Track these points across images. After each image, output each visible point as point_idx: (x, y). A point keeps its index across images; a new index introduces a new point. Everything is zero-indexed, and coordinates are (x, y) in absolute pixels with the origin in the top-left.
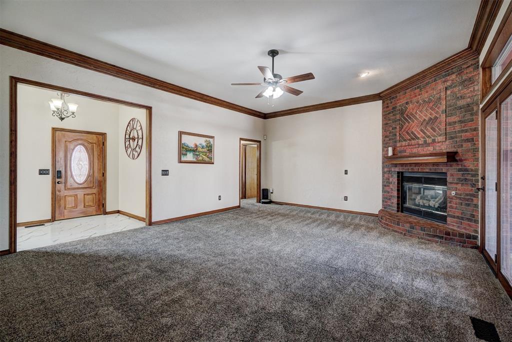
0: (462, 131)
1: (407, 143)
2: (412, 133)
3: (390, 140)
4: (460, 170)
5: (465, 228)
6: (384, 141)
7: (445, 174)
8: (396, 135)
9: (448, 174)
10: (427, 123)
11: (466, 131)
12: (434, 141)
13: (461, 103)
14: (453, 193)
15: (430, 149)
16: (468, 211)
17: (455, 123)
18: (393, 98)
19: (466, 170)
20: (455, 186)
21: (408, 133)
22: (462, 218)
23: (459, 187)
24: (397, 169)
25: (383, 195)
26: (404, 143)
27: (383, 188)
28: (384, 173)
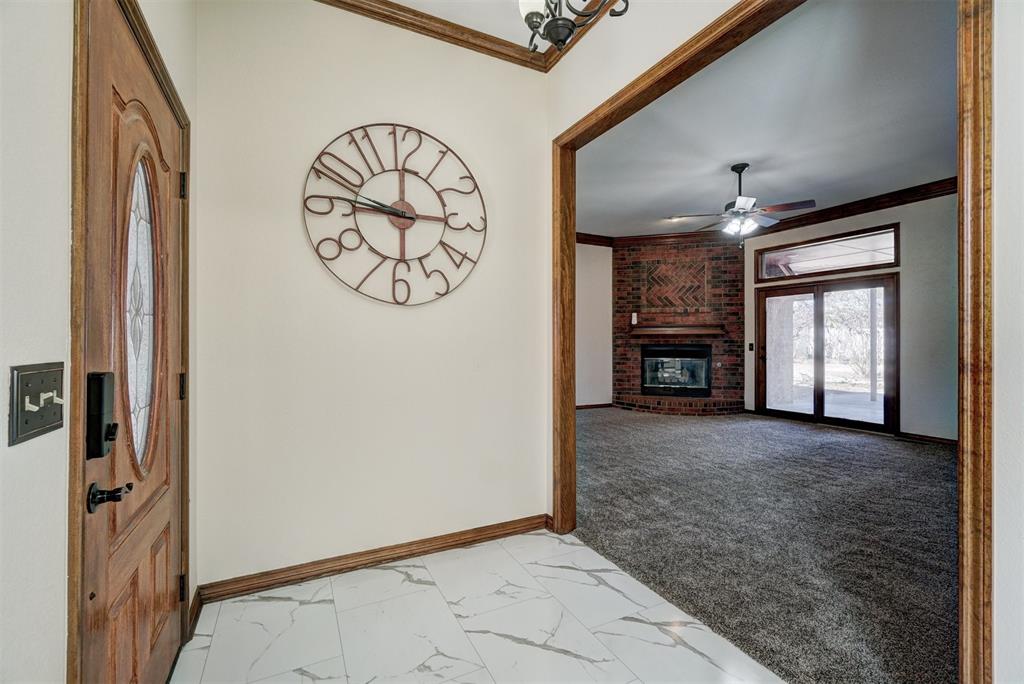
0: (728, 304)
1: (658, 310)
2: (666, 298)
3: (628, 303)
4: (726, 342)
5: (731, 397)
6: (615, 303)
7: (710, 346)
8: (639, 298)
9: (713, 345)
10: (687, 291)
11: (732, 305)
12: (697, 310)
13: (726, 277)
14: (719, 364)
15: (691, 320)
16: (734, 380)
17: (720, 295)
18: (633, 250)
19: (732, 342)
20: (720, 357)
21: (659, 298)
22: (728, 388)
23: (725, 357)
24: (641, 341)
25: (614, 377)
26: (653, 310)
27: (614, 367)
28: (615, 347)
